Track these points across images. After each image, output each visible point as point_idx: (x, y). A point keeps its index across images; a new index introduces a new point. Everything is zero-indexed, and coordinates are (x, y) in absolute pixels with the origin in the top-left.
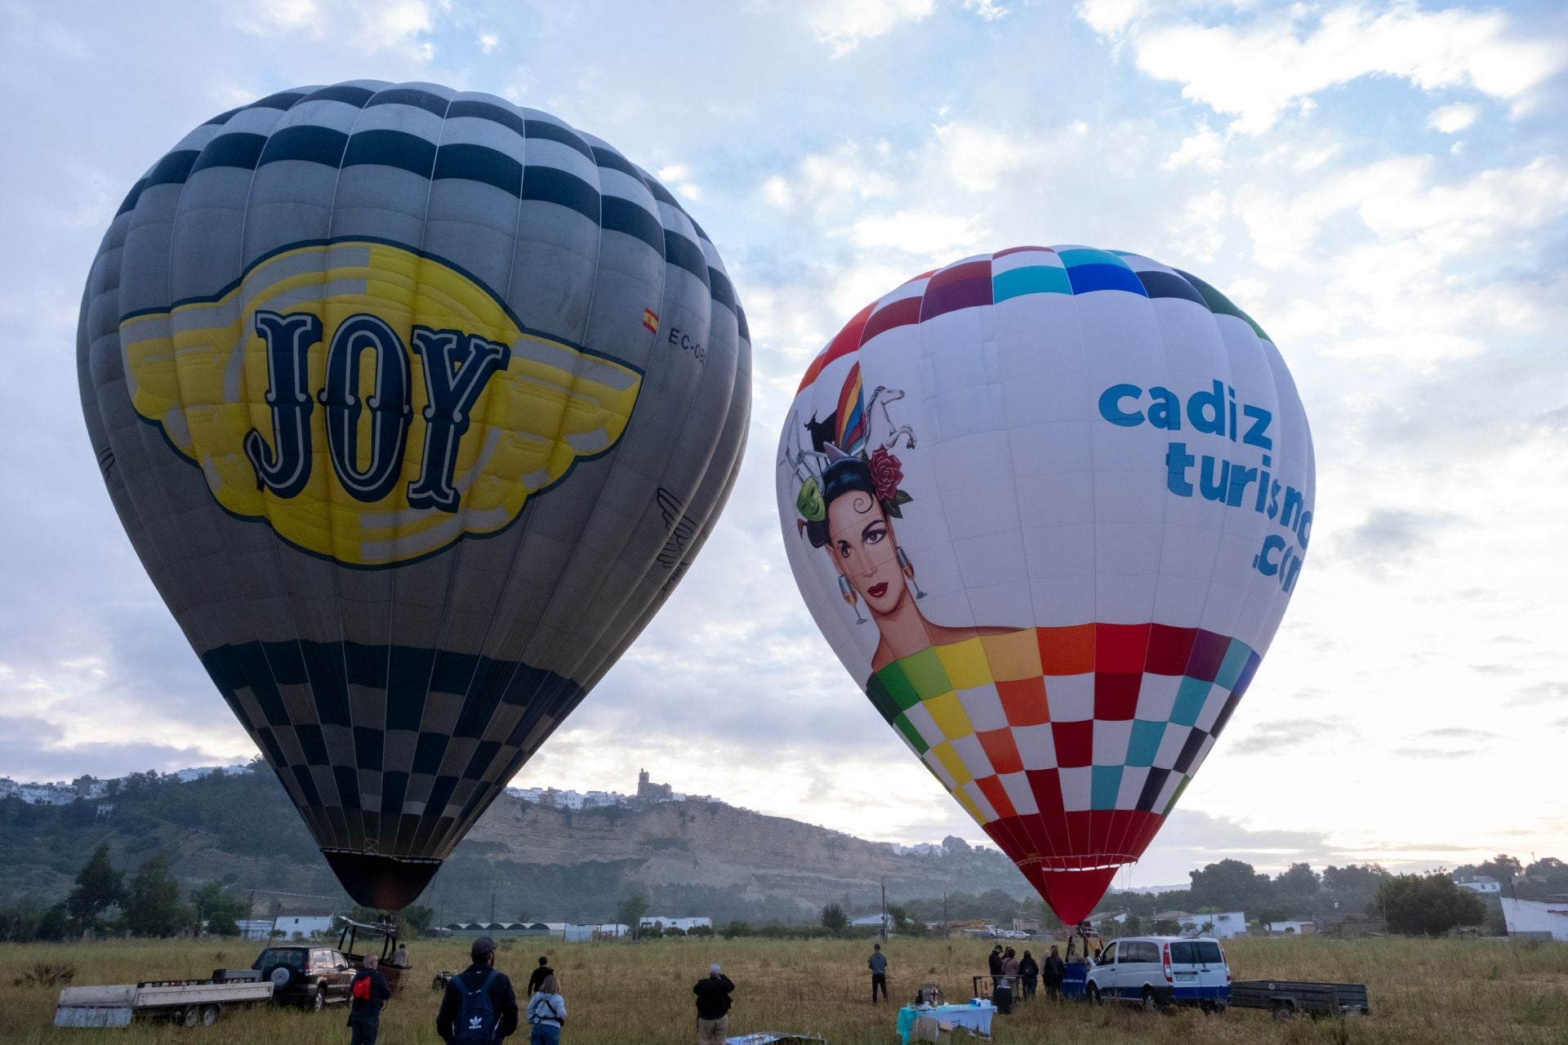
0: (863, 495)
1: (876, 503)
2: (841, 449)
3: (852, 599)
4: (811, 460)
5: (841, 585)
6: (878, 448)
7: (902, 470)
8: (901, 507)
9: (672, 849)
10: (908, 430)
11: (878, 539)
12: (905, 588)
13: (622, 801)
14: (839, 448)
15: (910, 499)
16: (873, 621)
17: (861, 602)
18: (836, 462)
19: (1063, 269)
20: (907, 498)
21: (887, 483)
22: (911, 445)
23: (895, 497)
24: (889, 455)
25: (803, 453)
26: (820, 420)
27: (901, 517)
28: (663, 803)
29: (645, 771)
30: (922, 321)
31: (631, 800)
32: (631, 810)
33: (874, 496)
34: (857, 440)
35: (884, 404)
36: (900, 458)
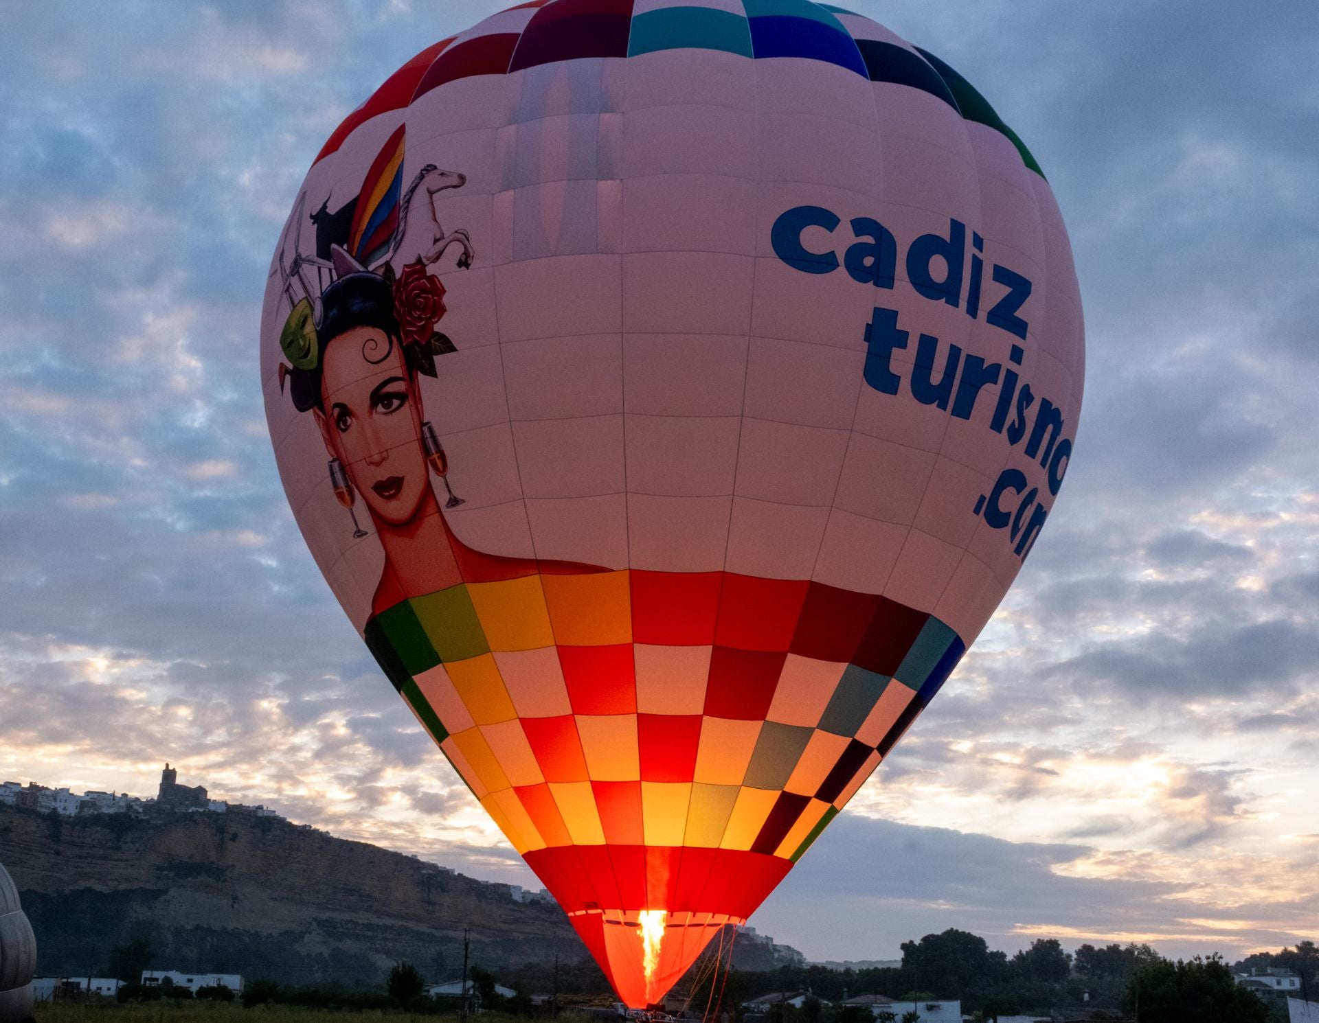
0: (378, 335)
1: (396, 352)
2: (354, 258)
3: (347, 498)
4: (309, 271)
5: (332, 474)
6: (412, 261)
7: (446, 300)
8: (438, 359)
9: (203, 878)
10: (463, 237)
11: (394, 407)
12: (428, 492)
13: (136, 807)
14: (351, 255)
15: (452, 349)
16: (376, 536)
17: (360, 506)
18: (345, 278)
19: (745, 18)
20: (447, 346)
21: (420, 319)
22: (464, 263)
23: (429, 343)
24: (428, 274)
25: (301, 259)
26: (332, 210)
27: (436, 376)
28: (193, 812)
29: (171, 768)
30: (512, 70)
31: (149, 806)
32: (148, 821)
33: (393, 337)
34: (378, 247)
35: (431, 193)
36: (445, 281)
